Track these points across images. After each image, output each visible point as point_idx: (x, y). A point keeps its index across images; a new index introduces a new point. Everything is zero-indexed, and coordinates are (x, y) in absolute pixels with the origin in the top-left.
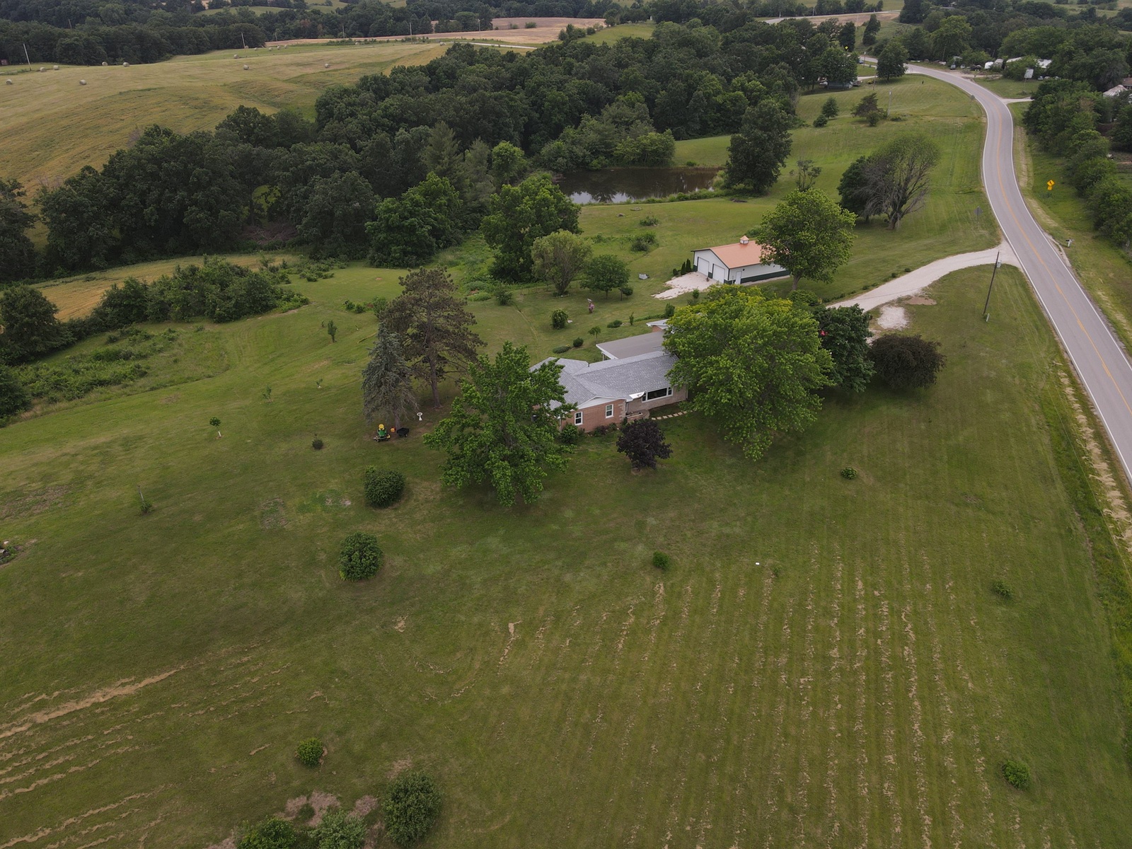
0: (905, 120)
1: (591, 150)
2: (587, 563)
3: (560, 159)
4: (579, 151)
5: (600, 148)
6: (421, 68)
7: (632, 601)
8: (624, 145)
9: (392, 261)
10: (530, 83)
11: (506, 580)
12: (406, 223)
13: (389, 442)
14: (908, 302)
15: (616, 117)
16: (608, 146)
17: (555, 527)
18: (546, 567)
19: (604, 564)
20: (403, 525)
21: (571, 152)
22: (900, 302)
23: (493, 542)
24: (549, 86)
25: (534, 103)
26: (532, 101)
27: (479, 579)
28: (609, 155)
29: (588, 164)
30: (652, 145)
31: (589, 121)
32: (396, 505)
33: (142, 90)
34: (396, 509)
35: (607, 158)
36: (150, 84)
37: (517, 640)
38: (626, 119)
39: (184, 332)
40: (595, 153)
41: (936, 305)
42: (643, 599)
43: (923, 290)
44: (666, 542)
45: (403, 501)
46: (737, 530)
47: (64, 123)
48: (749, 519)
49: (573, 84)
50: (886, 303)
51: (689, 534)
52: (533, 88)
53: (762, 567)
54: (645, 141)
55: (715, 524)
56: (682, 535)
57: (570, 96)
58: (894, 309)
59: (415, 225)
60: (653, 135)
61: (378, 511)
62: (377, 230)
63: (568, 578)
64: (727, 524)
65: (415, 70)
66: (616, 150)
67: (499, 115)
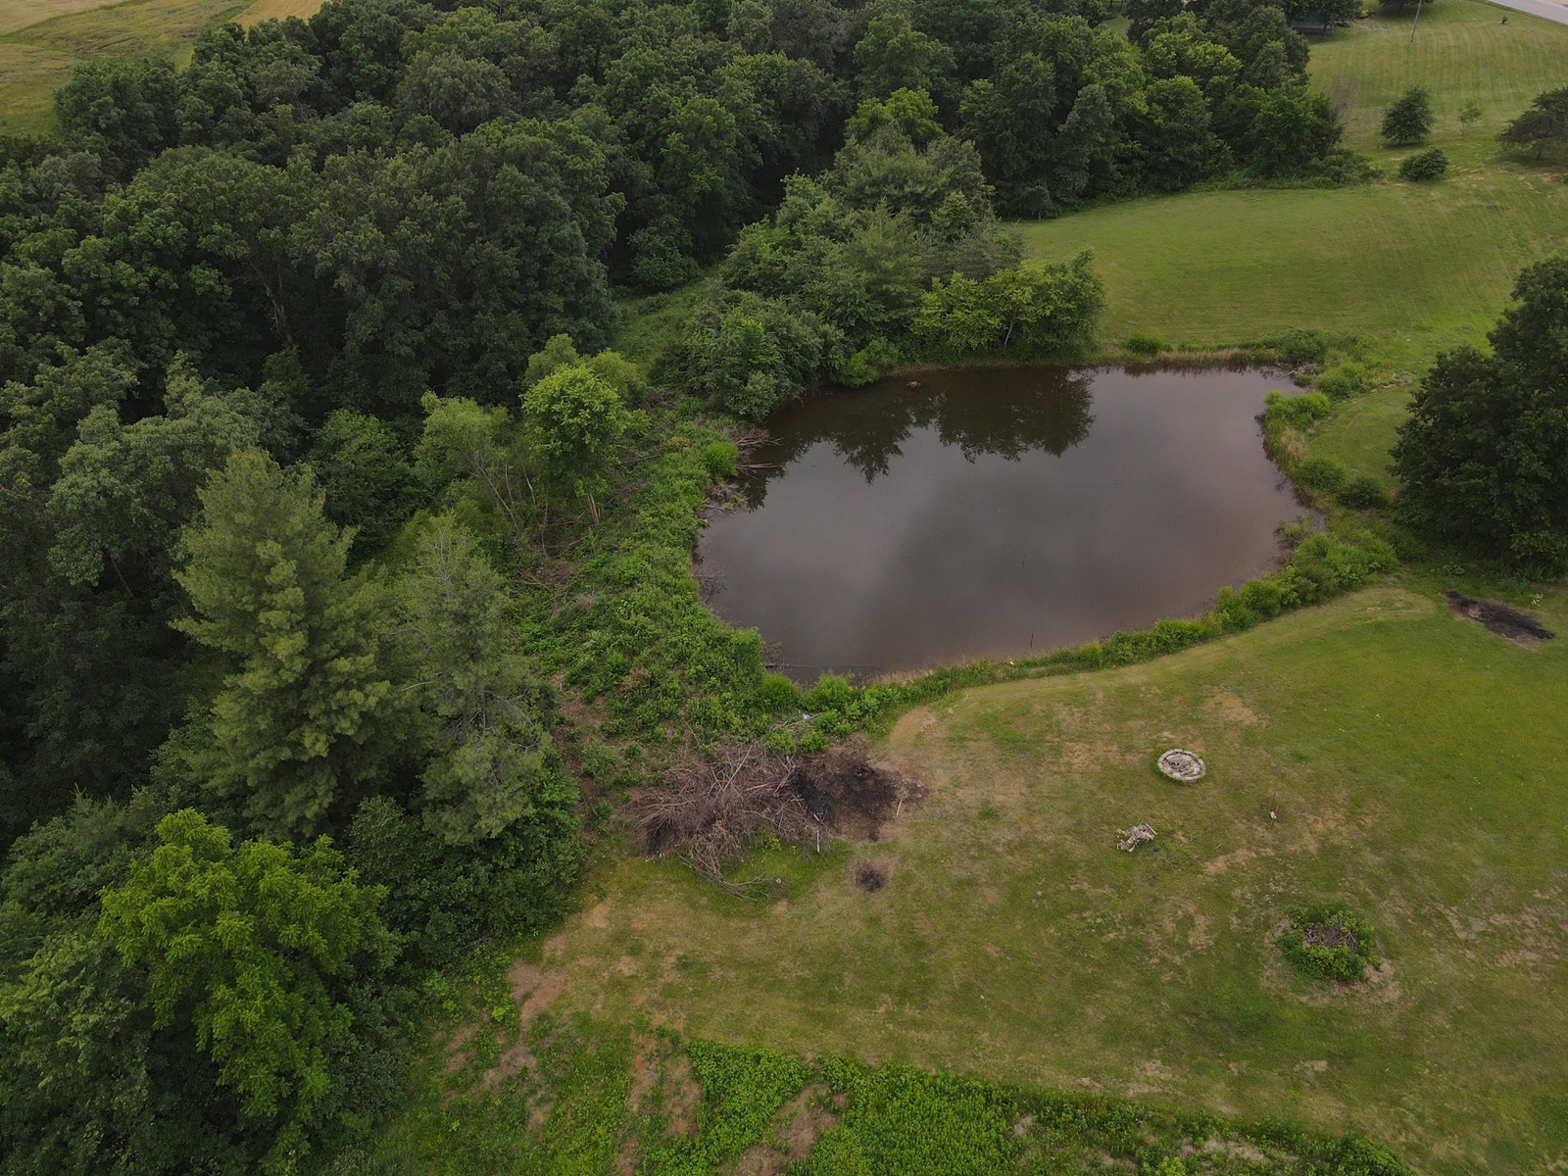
3: (759, 380)
4: (806, 328)
5: (869, 313)
6: (293, 28)
8: (945, 302)
10: (621, 70)
15: (885, 181)
16: (891, 302)
21: (785, 341)
24: (673, 78)
25: (634, 133)
26: (628, 128)
28: (897, 330)
29: (838, 369)
38: (920, 189)
40: (857, 330)
49: (740, 68)
52: (630, 85)
57: (736, 109)
65: (275, 38)
66: (921, 315)
67: (538, 215)
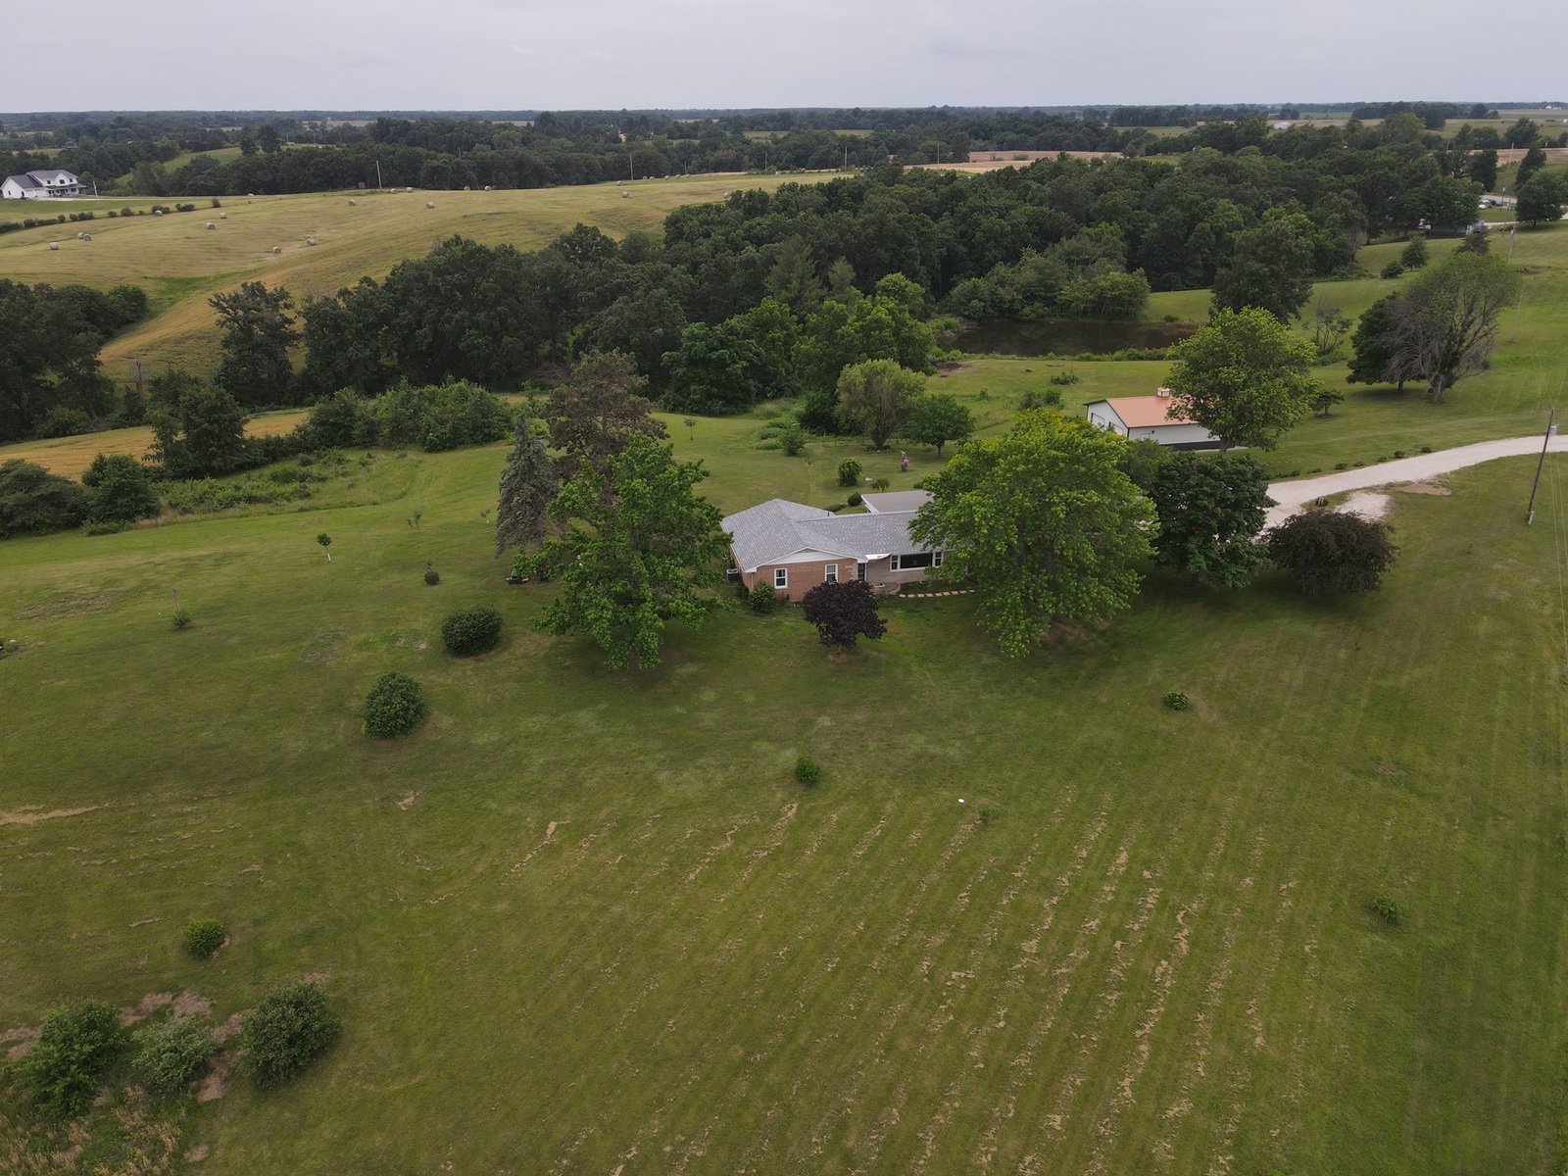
0: (1535, 273)
1: (1024, 293)
2: (701, 761)
3: (975, 302)
4: (1006, 293)
5: (1037, 291)
7: (740, 820)
8: (1074, 289)
9: (690, 404)
10: (963, 209)
11: (577, 766)
12: (714, 355)
13: (524, 585)
14: (1401, 489)
15: (1072, 254)
16: (1049, 288)
17: (679, 710)
18: (641, 758)
19: (725, 767)
20: (476, 681)
21: (993, 293)
22: (1388, 488)
23: (585, 718)
24: (987, 212)
25: (963, 234)
26: (961, 232)
27: (541, 761)
28: (1049, 302)
29: (1018, 310)
30: (1114, 289)
31: (1032, 259)
32: (480, 657)
33: (490, 214)
34: (478, 661)
35: (1046, 305)
36: (505, 208)
37: (552, 844)
38: (1087, 257)
39: (382, 458)
40: (1030, 297)
41: (1448, 496)
42: (758, 820)
43: (1439, 476)
44: (832, 751)
45: (493, 653)
46: (951, 752)
47: (387, 244)
48: (979, 740)
49: (1023, 212)
50: (1365, 488)
51: (872, 746)
52: (965, 214)
53: (967, 806)
54: (1103, 283)
55: (921, 739)
56: (861, 746)
57: (1014, 226)
58: (1373, 496)
59: (725, 359)
60: (1117, 275)
61: (456, 660)
62: (676, 362)
63: (663, 776)
64: (940, 741)
66: (1061, 294)
67: (902, 242)
